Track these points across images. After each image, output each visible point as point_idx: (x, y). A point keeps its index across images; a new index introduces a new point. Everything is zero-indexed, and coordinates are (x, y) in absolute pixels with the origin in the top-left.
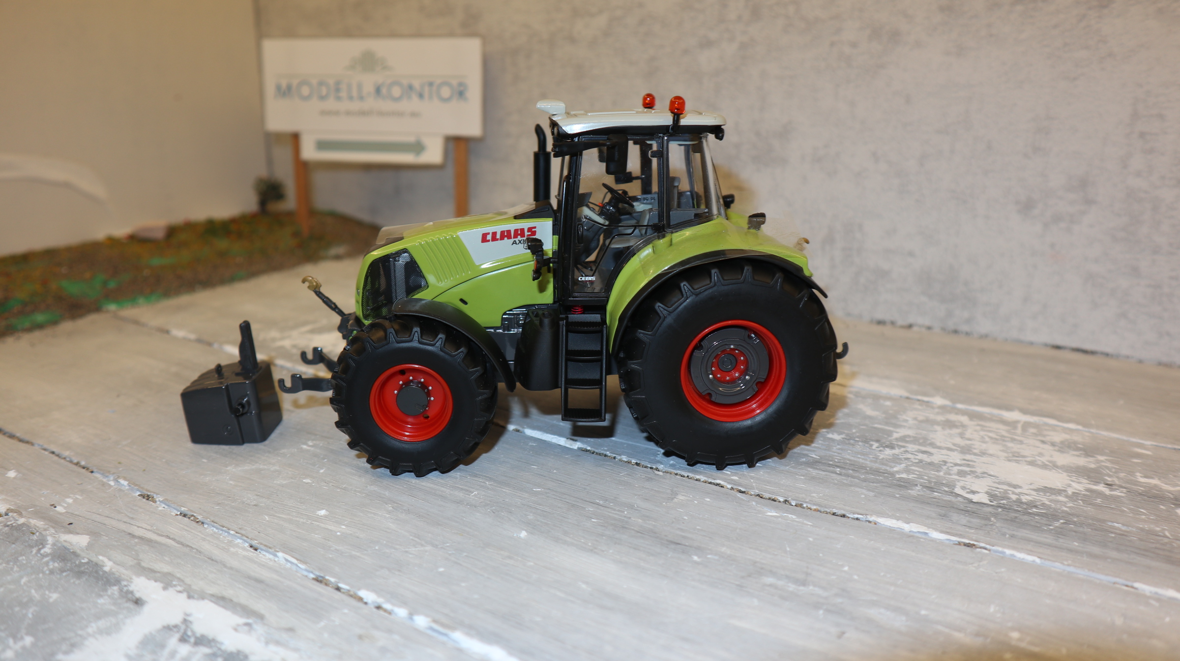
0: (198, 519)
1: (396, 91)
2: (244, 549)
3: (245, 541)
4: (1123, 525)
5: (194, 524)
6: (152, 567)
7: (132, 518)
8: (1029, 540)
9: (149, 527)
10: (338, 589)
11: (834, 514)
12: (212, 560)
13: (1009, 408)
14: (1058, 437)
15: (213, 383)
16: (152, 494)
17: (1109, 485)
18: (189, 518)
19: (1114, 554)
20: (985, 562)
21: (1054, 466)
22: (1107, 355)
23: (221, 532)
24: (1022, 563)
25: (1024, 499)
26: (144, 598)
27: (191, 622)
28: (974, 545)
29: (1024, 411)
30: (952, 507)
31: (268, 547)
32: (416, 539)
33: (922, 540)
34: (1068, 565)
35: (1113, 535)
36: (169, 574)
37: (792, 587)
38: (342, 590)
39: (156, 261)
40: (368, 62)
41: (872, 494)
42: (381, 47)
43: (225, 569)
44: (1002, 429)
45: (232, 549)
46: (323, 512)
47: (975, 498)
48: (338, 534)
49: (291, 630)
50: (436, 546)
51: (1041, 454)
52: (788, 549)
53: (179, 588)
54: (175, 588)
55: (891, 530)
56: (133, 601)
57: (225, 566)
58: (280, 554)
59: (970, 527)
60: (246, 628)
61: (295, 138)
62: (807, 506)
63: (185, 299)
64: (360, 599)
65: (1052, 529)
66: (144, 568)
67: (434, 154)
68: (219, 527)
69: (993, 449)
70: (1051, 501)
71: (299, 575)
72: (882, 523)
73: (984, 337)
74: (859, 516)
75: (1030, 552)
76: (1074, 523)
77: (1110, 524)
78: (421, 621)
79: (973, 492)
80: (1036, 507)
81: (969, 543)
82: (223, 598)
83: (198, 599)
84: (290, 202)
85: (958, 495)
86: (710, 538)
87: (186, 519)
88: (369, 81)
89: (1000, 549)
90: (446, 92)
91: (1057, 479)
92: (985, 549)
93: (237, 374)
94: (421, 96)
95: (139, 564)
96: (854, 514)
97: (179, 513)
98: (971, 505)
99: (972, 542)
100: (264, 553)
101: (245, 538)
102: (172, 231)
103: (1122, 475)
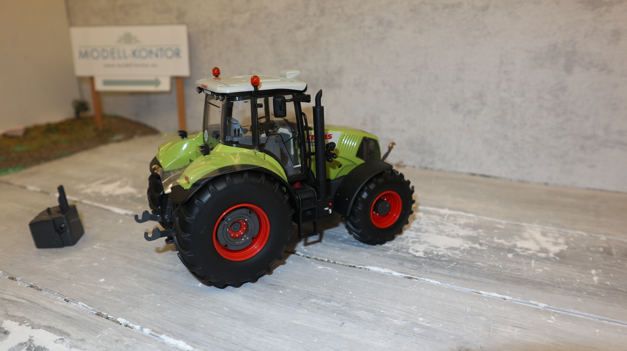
0: (38, 288)
1: (144, 54)
2: (61, 301)
3: (62, 298)
4: (482, 263)
5: (36, 291)
6: (14, 315)
7: (4, 290)
8: (437, 274)
9: (13, 294)
10: (107, 318)
11: (350, 266)
12: (45, 308)
13: (443, 207)
14: (462, 221)
15: (46, 217)
16: (15, 277)
17: (481, 244)
18: (34, 288)
19: (475, 278)
20: (415, 286)
21: (458, 236)
22: (495, 178)
23: (50, 294)
24: (433, 285)
25: (440, 253)
26: (9, 330)
27: (33, 340)
28: (412, 278)
29: (450, 209)
30: (405, 259)
31: (74, 300)
32: (147, 291)
33: (388, 277)
34: (453, 285)
35: (476, 269)
36: (23, 317)
37: (324, 303)
38: (109, 319)
39: (18, 149)
40: (128, 39)
41: (369, 255)
42: (134, 30)
43: (51, 313)
44: (437, 218)
45: (55, 302)
46: (102, 280)
47: (417, 254)
48: (109, 290)
49: (83, 340)
50: (157, 294)
51: (453, 231)
52: (325, 285)
53: (27, 324)
54: (25, 324)
55: (375, 272)
56: (3, 332)
57: (51, 311)
58: (79, 303)
59: (412, 269)
60: (61, 341)
61: (91, 80)
62: (338, 263)
63: (35, 169)
64: (118, 322)
65: (449, 268)
66: (10, 316)
67: (165, 86)
68: (49, 291)
69: (431, 229)
70: (452, 254)
71: (88, 312)
72: (372, 269)
73: (439, 170)
74: (361, 267)
75: (436, 280)
76: (460, 264)
77: (476, 263)
78: (147, 331)
79: (417, 251)
80: (445, 257)
81: (410, 277)
82: (50, 327)
83: (37, 329)
84: (92, 112)
85: (410, 253)
86: (289, 281)
87: (32, 289)
88: (129, 49)
89: (423, 279)
90: (170, 54)
91: (457, 243)
92: (417, 279)
93: (58, 212)
94: (157, 55)
95: (7, 314)
96: (359, 265)
97: (29, 286)
98: (415, 258)
99: (411, 276)
100: (72, 303)
101: (62, 296)
102: (27, 131)
103: (488, 239)
